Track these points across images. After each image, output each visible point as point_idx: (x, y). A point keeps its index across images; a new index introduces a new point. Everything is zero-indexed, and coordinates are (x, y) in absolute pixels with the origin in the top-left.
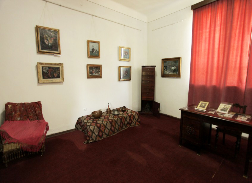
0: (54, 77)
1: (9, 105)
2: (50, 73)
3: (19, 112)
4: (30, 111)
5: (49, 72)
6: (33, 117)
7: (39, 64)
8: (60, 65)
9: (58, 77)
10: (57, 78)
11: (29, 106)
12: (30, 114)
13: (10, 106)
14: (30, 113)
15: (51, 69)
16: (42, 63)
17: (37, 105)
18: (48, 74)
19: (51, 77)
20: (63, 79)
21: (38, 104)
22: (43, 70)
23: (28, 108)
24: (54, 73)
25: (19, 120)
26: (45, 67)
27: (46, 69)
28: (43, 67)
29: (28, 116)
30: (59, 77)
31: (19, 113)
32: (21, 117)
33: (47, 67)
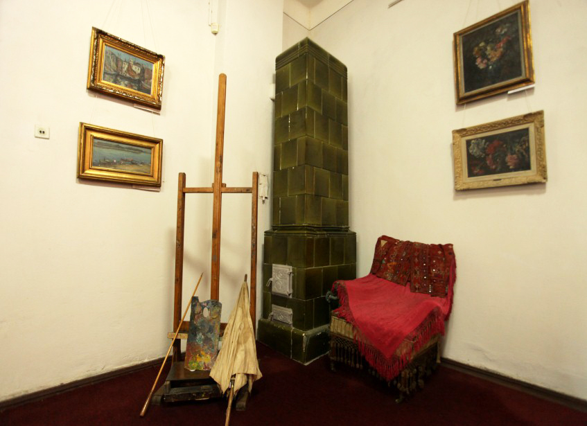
0: (505, 169)
1: (382, 241)
2: (490, 156)
3: (395, 260)
4: (419, 262)
5: (488, 155)
6: (419, 283)
7: (457, 135)
8: (530, 119)
9: (524, 165)
10: (516, 169)
11: (418, 250)
12: (416, 273)
13: (383, 243)
14: (417, 268)
15: (495, 143)
16: (464, 130)
17: (440, 252)
18: (484, 159)
19: (495, 169)
20: (543, 170)
21: (443, 251)
22: (471, 151)
23: (416, 254)
24: (506, 155)
25: (390, 279)
26: (477, 139)
27: (478, 145)
28: (468, 143)
29: (410, 275)
30: (527, 166)
31: (394, 263)
32: (395, 273)
33: (482, 138)
